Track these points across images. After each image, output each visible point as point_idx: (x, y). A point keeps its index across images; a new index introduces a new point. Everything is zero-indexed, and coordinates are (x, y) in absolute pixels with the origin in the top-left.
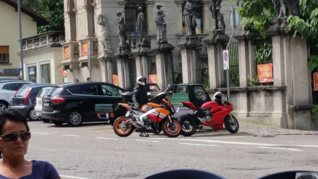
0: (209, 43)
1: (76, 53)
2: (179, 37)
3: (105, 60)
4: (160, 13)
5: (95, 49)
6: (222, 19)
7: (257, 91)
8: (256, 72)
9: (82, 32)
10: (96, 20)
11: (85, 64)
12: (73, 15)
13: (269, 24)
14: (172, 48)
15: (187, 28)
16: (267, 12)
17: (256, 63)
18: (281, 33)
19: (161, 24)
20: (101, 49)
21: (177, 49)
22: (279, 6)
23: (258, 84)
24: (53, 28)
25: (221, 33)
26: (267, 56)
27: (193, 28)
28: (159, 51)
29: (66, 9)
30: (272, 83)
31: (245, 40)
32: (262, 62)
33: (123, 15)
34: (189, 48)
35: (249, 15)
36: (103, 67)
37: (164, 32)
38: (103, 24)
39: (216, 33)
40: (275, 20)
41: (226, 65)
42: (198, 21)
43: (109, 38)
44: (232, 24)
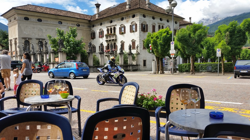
0: (44, 53)
1: (12, 54)
2: (37, 51)
3: (19, 56)
4: (33, 46)
5: (17, 53)
6: (47, 48)
7: (55, 63)
8: (55, 60)
9: (14, 49)
10: (17, 47)
11: (14, 56)
12: (11, 45)
13: (58, 50)
14: (35, 54)
15: (39, 49)
16: (57, 47)
17: (55, 58)
18: (60, 52)
19: (33, 48)
20: (18, 53)
21: (36, 54)
22: (60, 46)
23: (55, 62)
24: (6, 48)
25: (47, 51)
26: (57, 56)
27: (40, 50)
28: (32, 54)
29: (9, 44)
30: (58, 62)
31: (53, 53)
32: (56, 57)
33: (24, 46)
34: (39, 54)
35: (53, 47)
36: (19, 57)
37: (34, 50)
38: (19, 48)
39: (46, 51)
40: (59, 49)
41: (48, 58)
42: (42, 48)
43: (20, 51)
44: (49, 49)
